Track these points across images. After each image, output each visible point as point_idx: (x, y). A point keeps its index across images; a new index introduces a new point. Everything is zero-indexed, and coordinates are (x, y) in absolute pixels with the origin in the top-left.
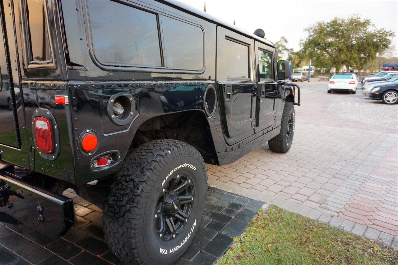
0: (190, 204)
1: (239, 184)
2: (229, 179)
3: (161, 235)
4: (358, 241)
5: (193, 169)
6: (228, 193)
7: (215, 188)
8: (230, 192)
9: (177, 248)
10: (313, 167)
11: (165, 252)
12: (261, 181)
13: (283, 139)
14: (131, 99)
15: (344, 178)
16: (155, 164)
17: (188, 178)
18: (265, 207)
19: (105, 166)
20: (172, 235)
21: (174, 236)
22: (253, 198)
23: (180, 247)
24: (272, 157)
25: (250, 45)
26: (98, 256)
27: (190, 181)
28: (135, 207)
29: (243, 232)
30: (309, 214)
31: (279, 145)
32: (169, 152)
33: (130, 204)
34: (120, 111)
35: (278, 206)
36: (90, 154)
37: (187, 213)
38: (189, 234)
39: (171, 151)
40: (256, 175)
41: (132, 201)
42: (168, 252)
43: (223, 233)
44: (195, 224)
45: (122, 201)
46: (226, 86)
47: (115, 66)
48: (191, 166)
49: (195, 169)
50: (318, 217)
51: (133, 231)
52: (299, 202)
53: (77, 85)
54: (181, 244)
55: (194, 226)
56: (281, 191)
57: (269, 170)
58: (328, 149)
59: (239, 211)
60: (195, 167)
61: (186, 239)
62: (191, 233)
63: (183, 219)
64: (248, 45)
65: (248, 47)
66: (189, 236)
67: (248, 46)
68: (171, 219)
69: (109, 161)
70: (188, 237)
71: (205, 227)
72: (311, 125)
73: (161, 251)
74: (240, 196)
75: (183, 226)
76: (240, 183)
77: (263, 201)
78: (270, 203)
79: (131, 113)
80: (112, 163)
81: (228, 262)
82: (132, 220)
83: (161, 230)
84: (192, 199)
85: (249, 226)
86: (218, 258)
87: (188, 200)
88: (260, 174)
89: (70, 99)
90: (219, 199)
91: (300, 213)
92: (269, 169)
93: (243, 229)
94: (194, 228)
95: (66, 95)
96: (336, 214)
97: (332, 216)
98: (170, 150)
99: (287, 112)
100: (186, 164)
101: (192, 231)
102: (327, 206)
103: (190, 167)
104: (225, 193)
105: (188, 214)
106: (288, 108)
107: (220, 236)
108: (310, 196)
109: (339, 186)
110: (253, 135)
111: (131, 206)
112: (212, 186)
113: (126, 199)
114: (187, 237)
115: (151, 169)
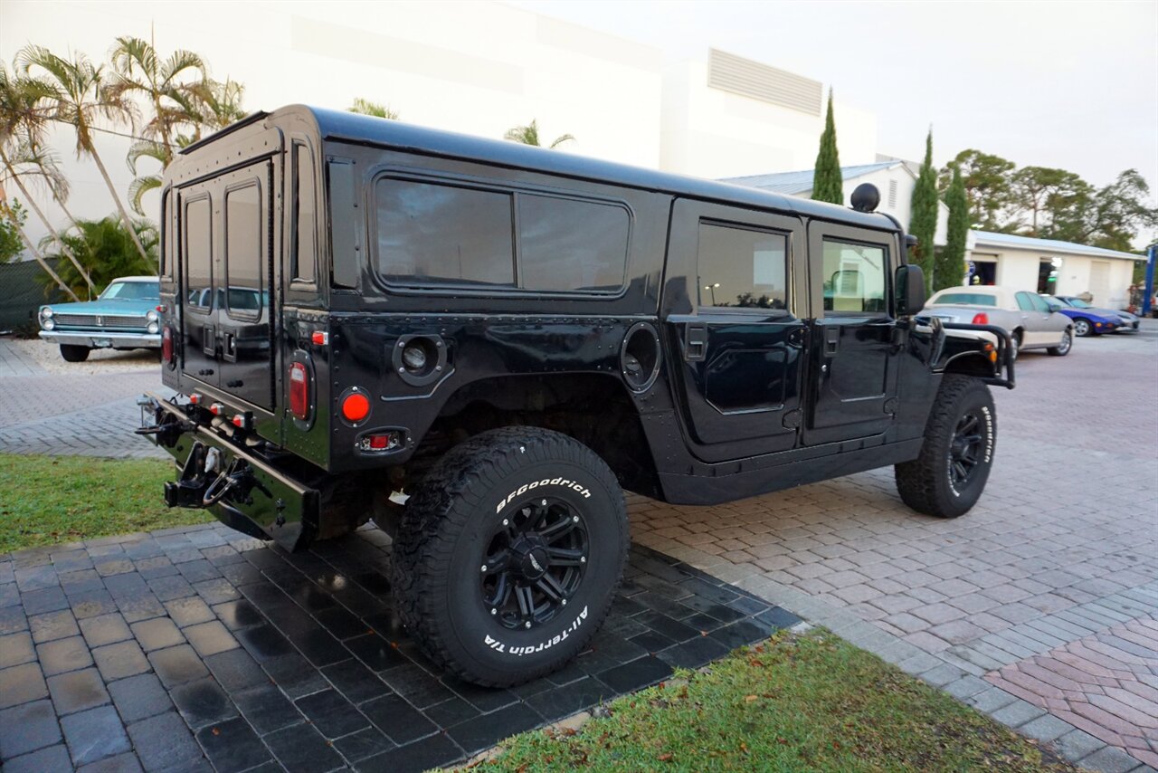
0: (577, 568)
1: (767, 571)
2: (748, 557)
3: (494, 611)
4: (989, 736)
5: (582, 493)
6: (727, 585)
7: (701, 571)
8: (733, 584)
9: (530, 650)
10: (1010, 562)
11: (498, 646)
12: (829, 574)
13: (935, 475)
14: (439, 344)
15: (1083, 599)
16: (485, 466)
17: (571, 511)
18: (800, 628)
19: (381, 451)
20: (523, 621)
21: (528, 625)
22: (779, 605)
23: (537, 650)
24: (903, 524)
25: (790, 231)
26: (394, 645)
27: (576, 519)
28: (436, 536)
29: (709, 664)
30: (903, 660)
31: (923, 491)
32: (522, 448)
33: (429, 531)
34: (418, 362)
35: (834, 631)
36: (355, 425)
37: (568, 588)
38: (564, 632)
39: (525, 448)
40: (826, 558)
41: (432, 526)
42: (507, 649)
43: (657, 656)
44: (584, 615)
45: (419, 523)
46: (687, 327)
47: (411, 288)
48: (577, 486)
49: (589, 495)
50: (923, 670)
51: (427, 582)
52: (896, 631)
53: (343, 318)
54: (542, 645)
55: (581, 618)
56: (867, 602)
57: (873, 553)
58: (1098, 523)
59: (727, 625)
60: (586, 491)
61: (557, 640)
62: (570, 630)
63: (555, 597)
64: (785, 232)
65: (786, 237)
66: (565, 635)
67: (786, 234)
68: (529, 590)
69: (392, 445)
70: (562, 637)
71: (627, 639)
72: (1099, 454)
73: (488, 640)
74: (752, 596)
75: (553, 612)
76: (770, 569)
77: (801, 613)
78: (817, 622)
79: (438, 368)
80: (395, 448)
81: (637, 706)
82: (429, 559)
83: (495, 602)
84: (583, 559)
85: (730, 657)
86: (618, 694)
87: (574, 559)
88: (840, 557)
89: (331, 337)
90: (696, 594)
91: (880, 654)
92: (872, 550)
93: (713, 658)
94: (579, 623)
95: (325, 330)
96: (980, 672)
97: (964, 675)
98: (525, 445)
99: (950, 403)
100: (560, 479)
101: (575, 628)
102: (970, 651)
103: (575, 488)
104: (720, 586)
105: (572, 590)
106: (957, 392)
107: (652, 659)
108: (942, 624)
109: (1049, 615)
110: (794, 447)
111: (431, 534)
112: (698, 567)
113: (424, 521)
114: (559, 637)
115: (477, 475)
